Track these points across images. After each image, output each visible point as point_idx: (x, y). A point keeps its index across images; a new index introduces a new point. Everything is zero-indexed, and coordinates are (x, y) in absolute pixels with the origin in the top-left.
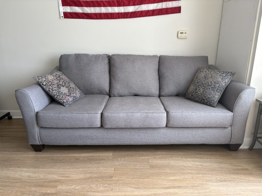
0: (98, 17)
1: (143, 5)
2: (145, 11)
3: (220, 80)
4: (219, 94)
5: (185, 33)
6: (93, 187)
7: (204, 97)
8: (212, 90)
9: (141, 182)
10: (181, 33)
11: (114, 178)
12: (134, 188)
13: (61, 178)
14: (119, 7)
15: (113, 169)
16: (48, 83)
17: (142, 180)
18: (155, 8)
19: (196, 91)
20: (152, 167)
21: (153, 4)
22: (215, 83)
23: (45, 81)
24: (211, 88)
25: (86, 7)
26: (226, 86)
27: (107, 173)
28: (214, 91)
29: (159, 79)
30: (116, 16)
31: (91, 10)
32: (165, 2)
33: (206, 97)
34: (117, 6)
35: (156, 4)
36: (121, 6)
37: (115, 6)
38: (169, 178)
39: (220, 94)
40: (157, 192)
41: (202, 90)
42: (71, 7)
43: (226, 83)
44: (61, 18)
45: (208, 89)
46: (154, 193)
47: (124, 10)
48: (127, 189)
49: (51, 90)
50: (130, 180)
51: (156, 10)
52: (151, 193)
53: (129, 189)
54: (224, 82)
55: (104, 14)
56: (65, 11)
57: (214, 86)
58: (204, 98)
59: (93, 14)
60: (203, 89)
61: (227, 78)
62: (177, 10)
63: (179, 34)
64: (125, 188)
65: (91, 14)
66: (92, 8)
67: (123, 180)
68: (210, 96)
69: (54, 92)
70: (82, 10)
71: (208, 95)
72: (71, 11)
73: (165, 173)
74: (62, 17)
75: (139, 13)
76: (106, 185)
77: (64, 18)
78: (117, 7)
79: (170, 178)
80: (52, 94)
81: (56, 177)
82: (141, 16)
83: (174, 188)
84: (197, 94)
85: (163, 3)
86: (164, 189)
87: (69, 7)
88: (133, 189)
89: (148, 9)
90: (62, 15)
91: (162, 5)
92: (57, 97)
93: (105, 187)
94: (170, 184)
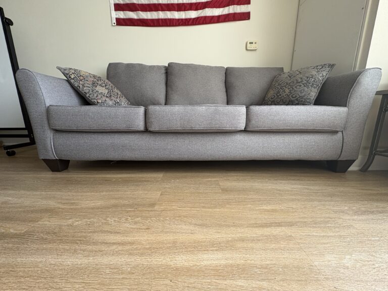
0: (156, 24)
1: (207, 9)
2: (209, 17)
3: (316, 73)
4: (316, 90)
5: (255, 43)
6: (111, 222)
7: (293, 97)
8: (305, 86)
9: (208, 214)
10: (251, 43)
11: (156, 208)
12: (195, 224)
13: (61, 206)
14: (179, 12)
15: (159, 193)
16: (78, 77)
17: (210, 210)
18: (220, 14)
19: (278, 95)
20: (225, 190)
21: (218, 9)
22: (308, 78)
23: (73, 73)
24: (303, 84)
25: (141, 11)
26: (324, 80)
27: (147, 198)
28: (308, 87)
29: (227, 91)
30: (176, 24)
31: (147, 16)
32: (233, 6)
33: (296, 96)
34: (178, 11)
35: (221, 9)
36: (182, 11)
37: (175, 11)
38: (261, 207)
39: (318, 90)
40: (245, 235)
41: (287, 91)
42: (125, 12)
43: (323, 76)
44: (113, 25)
45: (298, 87)
46: (238, 235)
47: (185, 15)
48: (180, 226)
49: (81, 86)
50: (188, 210)
51: (221, 15)
52: (233, 236)
53: (184, 227)
54: (321, 75)
55: (162, 19)
56: (117, 16)
57: (307, 81)
58: (293, 99)
59: (150, 20)
60: (289, 89)
61: (324, 71)
62: (246, 16)
63: (248, 44)
64: (177, 225)
65: (147, 20)
66: (148, 12)
67: (174, 210)
68: (303, 94)
69: (85, 88)
70: (137, 15)
71: (299, 93)
72: (125, 17)
73: (249, 199)
74: (114, 23)
75: (203, 19)
76: (138, 219)
77: (117, 25)
78: (176, 12)
79: (264, 208)
80: (83, 92)
81: (52, 204)
82: (205, 22)
83: (278, 226)
84: (280, 97)
85: (230, 6)
86: (260, 226)
87: (122, 12)
88: (192, 227)
89: (213, 15)
90: (114, 21)
91: (229, 9)
92: (89, 96)
93: (136, 223)
94: (266, 217)
